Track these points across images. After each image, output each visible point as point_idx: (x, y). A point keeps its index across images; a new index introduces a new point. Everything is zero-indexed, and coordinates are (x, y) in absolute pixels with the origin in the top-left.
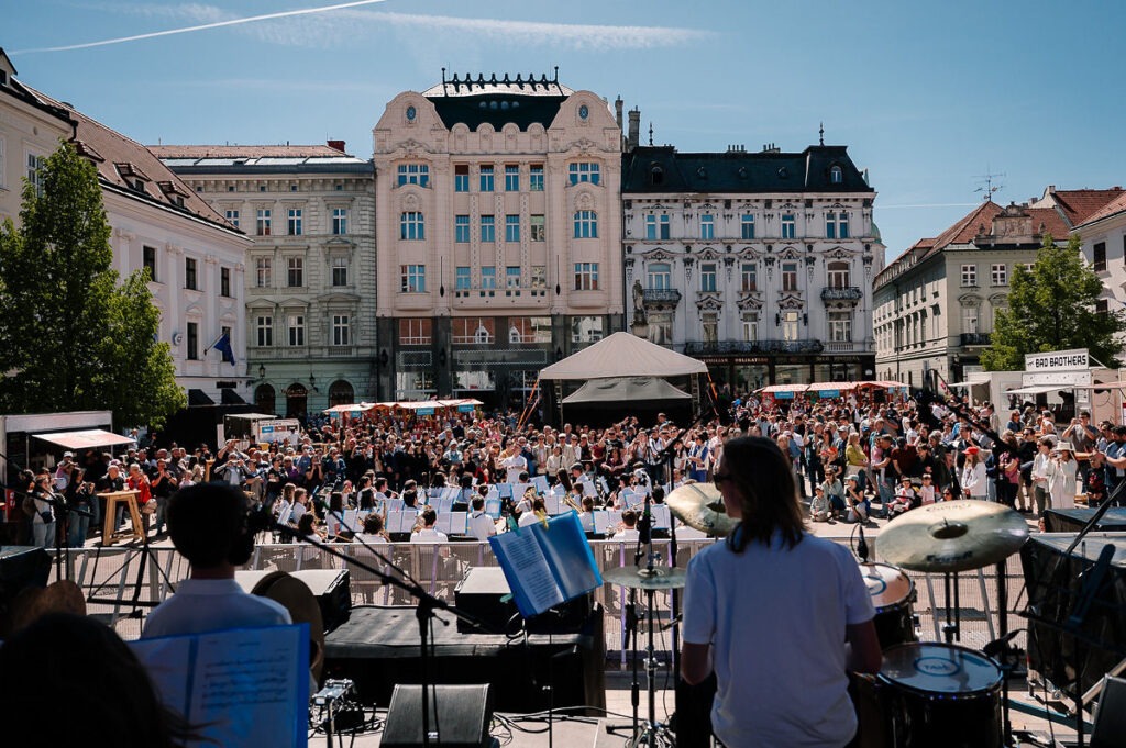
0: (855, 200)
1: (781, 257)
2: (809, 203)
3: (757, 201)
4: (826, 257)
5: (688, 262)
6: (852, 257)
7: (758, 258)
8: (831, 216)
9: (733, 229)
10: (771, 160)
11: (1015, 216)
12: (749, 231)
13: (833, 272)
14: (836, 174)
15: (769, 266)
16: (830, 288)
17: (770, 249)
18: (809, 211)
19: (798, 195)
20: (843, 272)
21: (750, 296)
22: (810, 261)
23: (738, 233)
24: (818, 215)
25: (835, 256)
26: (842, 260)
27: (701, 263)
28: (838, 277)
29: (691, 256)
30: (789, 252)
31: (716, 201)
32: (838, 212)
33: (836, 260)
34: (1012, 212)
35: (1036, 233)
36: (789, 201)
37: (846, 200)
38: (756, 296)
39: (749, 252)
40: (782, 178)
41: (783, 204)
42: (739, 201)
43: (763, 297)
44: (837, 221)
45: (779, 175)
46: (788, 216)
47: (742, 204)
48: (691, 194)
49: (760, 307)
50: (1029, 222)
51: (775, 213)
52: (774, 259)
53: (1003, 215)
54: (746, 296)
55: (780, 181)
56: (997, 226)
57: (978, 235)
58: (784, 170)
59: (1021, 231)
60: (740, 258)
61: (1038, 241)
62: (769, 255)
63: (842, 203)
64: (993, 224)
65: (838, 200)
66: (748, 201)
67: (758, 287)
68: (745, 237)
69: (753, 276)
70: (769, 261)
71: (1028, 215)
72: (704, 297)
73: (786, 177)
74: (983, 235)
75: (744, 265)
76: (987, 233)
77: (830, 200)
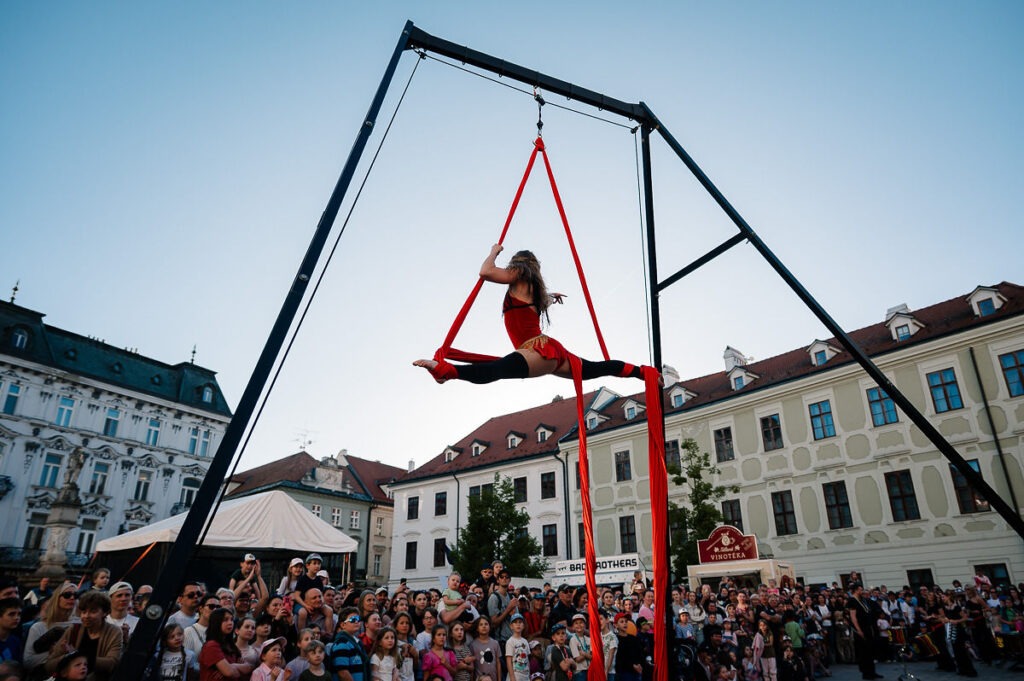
1: (139, 463)
2: (179, 415)
3: (129, 398)
4: (184, 471)
5: (31, 447)
7: (115, 459)
8: (196, 431)
9: (96, 422)
10: (143, 363)
11: (332, 467)
12: (110, 426)
13: (187, 488)
14: (208, 396)
15: (126, 470)
16: (181, 503)
17: (130, 452)
18: (177, 422)
19: (172, 405)
21: (96, 500)
22: (168, 472)
23: (100, 428)
24: (185, 429)
25: (191, 472)
26: (197, 477)
27: (47, 451)
28: (191, 493)
29: (36, 440)
30: (149, 459)
31: (85, 387)
32: (203, 430)
33: (192, 476)
34: (331, 463)
35: (344, 484)
36: (161, 407)
37: (213, 421)
38: (102, 501)
39: (106, 451)
40: (155, 383)
41: (153, 409)
42: (110, 393)
43: (110, 504)
44: (201, 438)
45: (152, 379)
46: (156, 422)
47: (112, 398)
48: (59, 371)
49: (104, 514)
50: (341, 473)
51: (144, 416)
52: (132, 464)
53: (324, 464)
54: (91, 499)
55: (153, 386)
56: (320, 472)
57: (306, 477)
58: (158, 376)
59: (336, 480)
60: (96, 455)
61: (345, 490)
62: (127, 459)
63: (208, 423)
64: (318, 470)
65: (206, 419)
66: (120, 396)
67: (107, 491)
68: (106, 433)
69: (104, 477)
70: (127, 465)
71: (340, 468)
72: (40, 492)
73: (159, 384)
74: (309, 478)
75: (98, 464)
76: (313, 476)
77: (198, 417)
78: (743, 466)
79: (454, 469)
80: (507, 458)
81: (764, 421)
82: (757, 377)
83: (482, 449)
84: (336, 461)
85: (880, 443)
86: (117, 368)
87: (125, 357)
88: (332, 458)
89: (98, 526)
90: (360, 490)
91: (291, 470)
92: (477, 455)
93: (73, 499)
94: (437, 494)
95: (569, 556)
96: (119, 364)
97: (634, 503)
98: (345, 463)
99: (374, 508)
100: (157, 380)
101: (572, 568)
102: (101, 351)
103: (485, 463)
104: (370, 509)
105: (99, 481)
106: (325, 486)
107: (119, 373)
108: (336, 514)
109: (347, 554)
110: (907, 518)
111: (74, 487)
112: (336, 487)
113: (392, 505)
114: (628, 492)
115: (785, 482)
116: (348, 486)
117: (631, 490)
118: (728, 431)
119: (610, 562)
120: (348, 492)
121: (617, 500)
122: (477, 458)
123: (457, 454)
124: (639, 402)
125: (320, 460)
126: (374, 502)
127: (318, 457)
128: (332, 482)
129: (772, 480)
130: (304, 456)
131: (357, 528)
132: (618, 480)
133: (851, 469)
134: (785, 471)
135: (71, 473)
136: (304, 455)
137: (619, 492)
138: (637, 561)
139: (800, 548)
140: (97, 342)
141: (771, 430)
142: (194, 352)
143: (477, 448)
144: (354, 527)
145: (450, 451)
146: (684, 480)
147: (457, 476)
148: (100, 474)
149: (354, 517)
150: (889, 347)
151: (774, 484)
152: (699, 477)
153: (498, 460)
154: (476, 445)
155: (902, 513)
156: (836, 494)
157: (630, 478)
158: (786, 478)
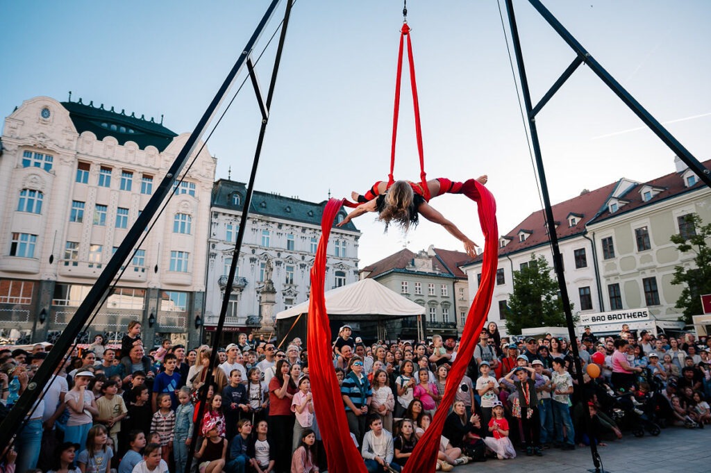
0: (351, 236)
1: (309, 264)
3: (298, 227)
4: (335, 267)
5: (253, 260)
6: (348, 269)
7: (296, 263)
8: (338, 242)
9: (282, 243)
10: (302, 204)
11: (425, 257)
12: (291, 245)
13: (338, 277)
15: (303, 269)
16: (336, 286)
17: (303, 258)
20: (343, 278)
21: (290, 288)
22: (326, 268)
23: (285, 246)
24: (331, 242)
25: (339, 267)
26: (343, 270)
27: (261, 261)
28: (340, 280)
29: (254, 256)
31: (273, 223)
32: (341, 241)
33: (339, 270)
34: (424, 255)
35: (434, 268)
36: (315, 230)
37: (346, 235)
38: (293, 288)
39: (291, 259)
40: (310, 216)
41: (312, 231)
42: (287, 225)
43: (297, 289)
44: (341, 246)
45: (308, 213)
46: (314, 239)
47: (288, 227)
48: (258, 215)
49: (295, 295)
50: (431, 261)
51: (307, 236)
52: (306, 265)
53: (418, 256)
54: (287, 287)
55: (309, 218)
56: (417, 261)
57: (408, 265)
58: (311, 211)
59: (428, 266)
60: (285, 262)
61: (435, 272)
62: (302, 262)
63: (344, 236)
64: (416, 260)
65: (342, 234)
66: (292, 226)
67: (295, 282)
68: (288, 249)
69: (292, 274)
70: (302, 266)
71: (430, 257)
72: (261, 285)
73: (312, 216)
74: (411, 266)
75: (287, 267)
76: (413, 264)
77: (337, 233)
79: (507, 252)
80: (546, 241)
83: (526, 236)
84: (427, 253)
86: (288, 209)
87: (292, 202)
88: (423, 251)
89: (293, 302)
90: (446, 271)
91: (399, 261)
92: (523, 240)
95: (602, 309)
96: (289, 207)
97: (654, 267)
98: (434, 254)
99: (456, 282)
100: (311, 214)
101: (594, 319)
102: (279, 200)
103: (529, 246)
104: (454, 283)
105: (289, 277)
106: (421, 270)
107: (290, 212)
108: (431, 288)
109: (419, 315)
111: (271, 283)
112: (429, 270)
113: (467, 279)
114: (650, 259)
116: (437, 269)
117: (651, 257)
119: (624, 315)
120: (437, 273)
121: (639, 266)
122: (523, 243)
123: (509, 241)
124: (653, 187)
125: (418, 253)
126: (455, 278)
128: (426, 266)
130: (406, 252)
131: (447, 295)
132: (639, 250)
136: (406, 250)
137: (641, 259)
138: (647, 313)
140: (276, 196)
143: (523, 236)
144: (444, 295)
145: (504, 239)
146: (689, 247)
147: (510, 257)
148: (290, 272)
149: (444, 289)
152: (704, 244)
153: (538, 243)
154: (522, 233)
157: (650, 248)
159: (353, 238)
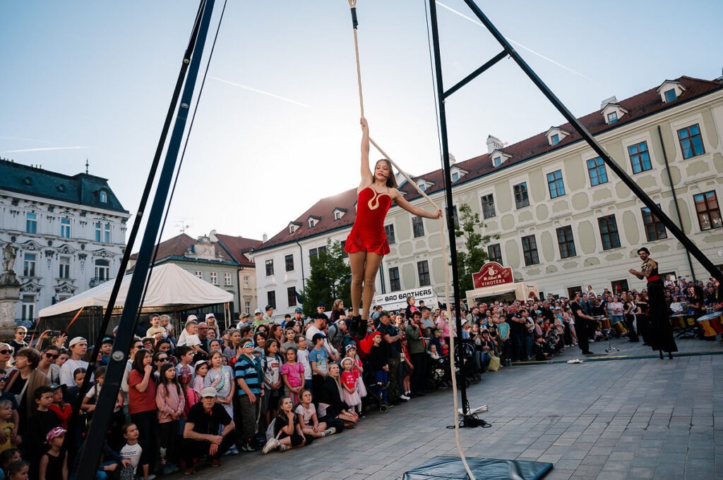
0: (117, 217)
1: (59, 251)
2: (84, 213)
3: (42, 204)
4: (94, 255)
6: (113, 257)
7: (39, 249)
8: (98, 225)
9: (19, 224)
10: (48, 176)
11: (207, 243)
12: (32, 226)
13: (99, 267)
14: (104, 198)
15: (49, 258)
16: (96, 278)
17: (50, 244)
18: (83, 219)
19: (76, 206)
20: (105, 267)
21: (30, 281)
22: (82, 256)
23: (23, 228)
24: (90, 224)
25: (100, 255)
26: (106, 258)
28: (102, 270)
30: (66, 248)
31: (5, 197)
32: (104, 223)
33: (101, 258)
34: (205, 240)
35: (217, 254)
36: (68, 208)
37: (111, 216)
38: (35, 281)
39: (32, 244)
40: (60, 191)
41: (62, 210)
42: (26, 201)
43: (41, 282)
44: (103, 230)
45: (58, 188)
46: (66, 220)
47: (28, 204)
49: (38, 290)
50: (213, 247)
51: (56, 216)
52: (53, 252)
53: (200, 241)
54: (26, 281)
55: (59, 193)
56: (198, 247)
57: (188, 251)
58: (62, 185)
59: (210, 253)
60: (23, 248)
61: (218, 259)
62: (49, 249)
63: (107, 218)
64: (196, 246)
65: (105, 215)
66: (34, 202)
67: (37, 273)
68: (28, 232)
69: (33, 264)
70: (49, 253)
71: (212, 243)
73: (63, 192)
74: (190, 252)
75: (26, 255)
76: (193, 251)
77: (99, 214)
78: (501, 221)
79: (297, 238)
80: (335, 227)
81: (516, 188)
82: (511, 156)
83: (316, 222)
84: (209, 239)
85: (595, 197)
86: (28, 181)
87: (32, 172)
88: (205, 237)
89: (35, 300)
90: (229, 258)
91: (176, 248)
92: (312, 227)
93: (13, 281)
94: (286, 257)
95: (384, 292)
96: (29, 178)
97: (427, 252)
98: (216, 240)
99: (240, 270)
100: (61, 188)
101: (387, 299)
102: (13, 169)
103: (319, 232)
104: (238, 271)
105: (30, 267)
106: (202, 257)
107: (30, 185)
108: (214, 277)
109: (226, 303)
110: (612, 247)
111: (12, 273)
112: (212, 257)
113: (254, 267)
114: (423, 244)
115: (531, 229)
116: (220, 256)
117: (424, 243)
118: (491, 196)
119: (413, 293)
120: (221, 260)
121: (415, 251)
122: (313, 229)
123: (298, 227)
124: (427, 180)
125: (197, 239)
126: (240, 266)
127: (195, 237)
128: (209, 254)
129: (522, 229)
130: (184, 237)
131: (230, 284)
132: (415, 237)
133: (576, 217)
134: (530, 222)
135: (8, 262)
136: (184, 235)
137: (416, 245)
138: (431, 291)
139: (541, 273)
140: (8, 162)
141: (521, 194)
142: (87, 165)
143: (312, 222)
144: (228, 284)
145: (292, 225)
146: (462, 233)
147: (299, 243)
148: (30, 262)
149: (227, 277)
150: (603, 129)
151: (523, 231)
152: (472, 230)
153: (328, 229)
154: (311, 219)
155: (609, 244)
156: (565, 235)
157: (424, 235)
158: (531, 226)
159: (119, 221)
